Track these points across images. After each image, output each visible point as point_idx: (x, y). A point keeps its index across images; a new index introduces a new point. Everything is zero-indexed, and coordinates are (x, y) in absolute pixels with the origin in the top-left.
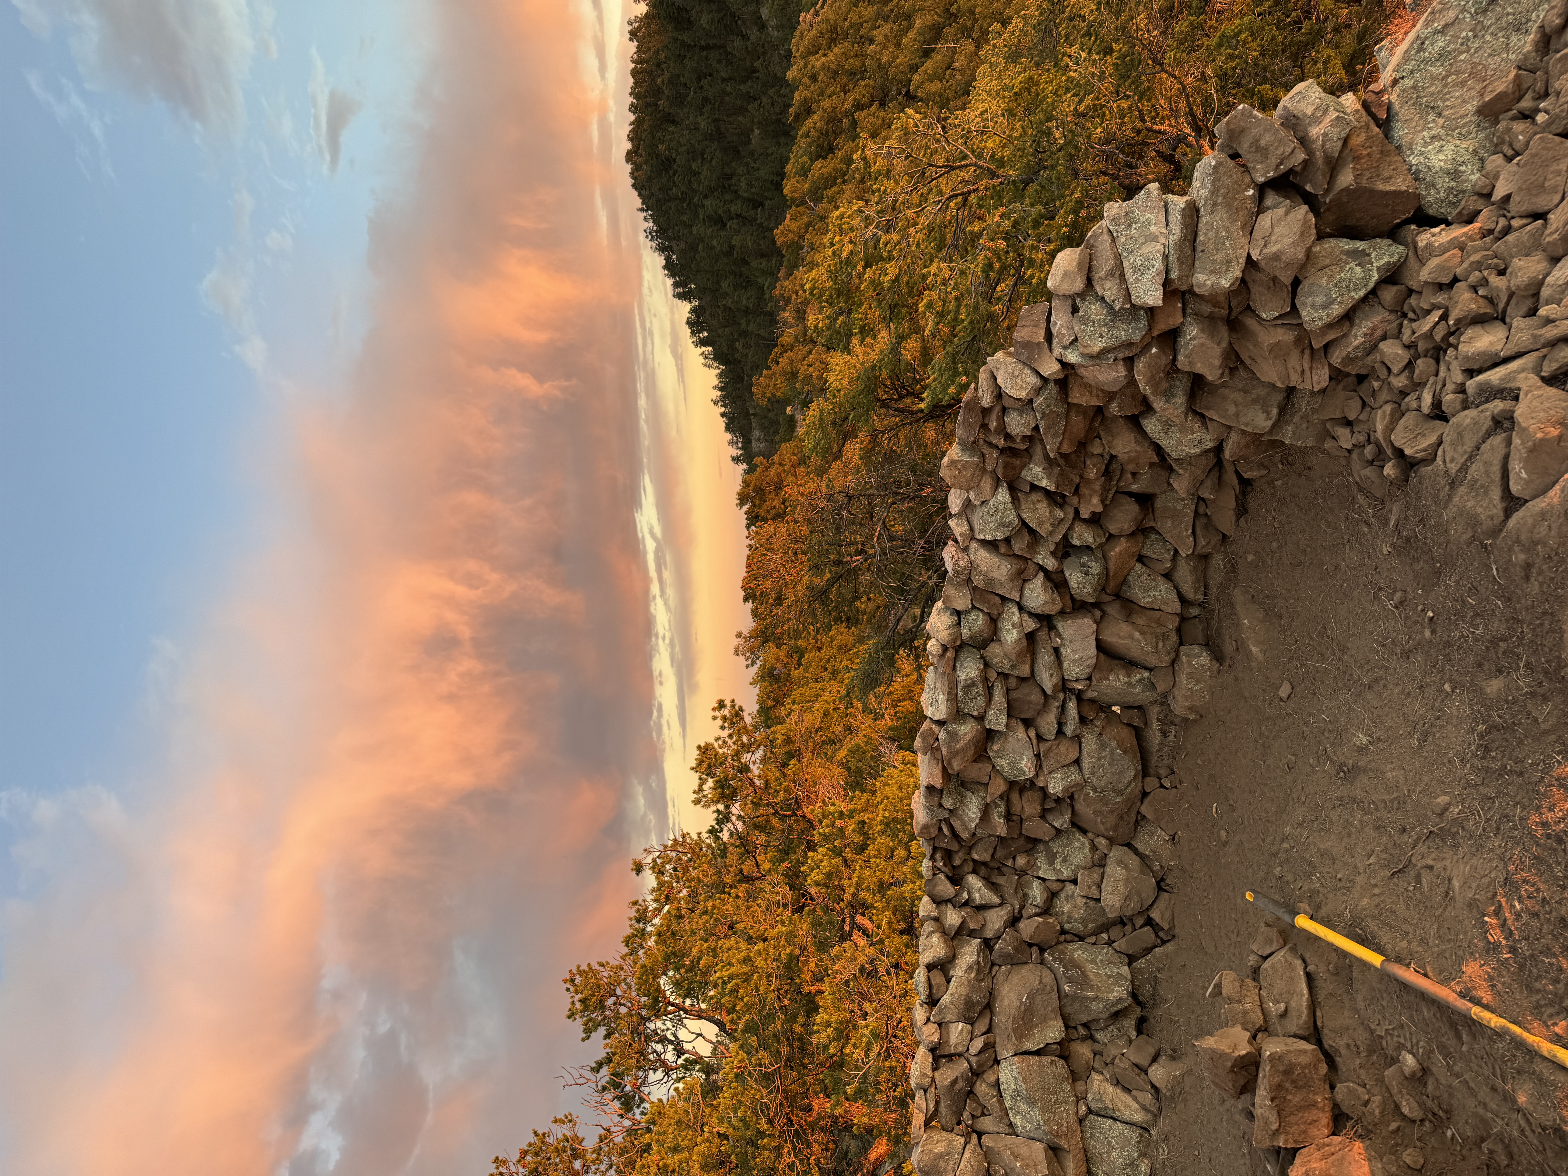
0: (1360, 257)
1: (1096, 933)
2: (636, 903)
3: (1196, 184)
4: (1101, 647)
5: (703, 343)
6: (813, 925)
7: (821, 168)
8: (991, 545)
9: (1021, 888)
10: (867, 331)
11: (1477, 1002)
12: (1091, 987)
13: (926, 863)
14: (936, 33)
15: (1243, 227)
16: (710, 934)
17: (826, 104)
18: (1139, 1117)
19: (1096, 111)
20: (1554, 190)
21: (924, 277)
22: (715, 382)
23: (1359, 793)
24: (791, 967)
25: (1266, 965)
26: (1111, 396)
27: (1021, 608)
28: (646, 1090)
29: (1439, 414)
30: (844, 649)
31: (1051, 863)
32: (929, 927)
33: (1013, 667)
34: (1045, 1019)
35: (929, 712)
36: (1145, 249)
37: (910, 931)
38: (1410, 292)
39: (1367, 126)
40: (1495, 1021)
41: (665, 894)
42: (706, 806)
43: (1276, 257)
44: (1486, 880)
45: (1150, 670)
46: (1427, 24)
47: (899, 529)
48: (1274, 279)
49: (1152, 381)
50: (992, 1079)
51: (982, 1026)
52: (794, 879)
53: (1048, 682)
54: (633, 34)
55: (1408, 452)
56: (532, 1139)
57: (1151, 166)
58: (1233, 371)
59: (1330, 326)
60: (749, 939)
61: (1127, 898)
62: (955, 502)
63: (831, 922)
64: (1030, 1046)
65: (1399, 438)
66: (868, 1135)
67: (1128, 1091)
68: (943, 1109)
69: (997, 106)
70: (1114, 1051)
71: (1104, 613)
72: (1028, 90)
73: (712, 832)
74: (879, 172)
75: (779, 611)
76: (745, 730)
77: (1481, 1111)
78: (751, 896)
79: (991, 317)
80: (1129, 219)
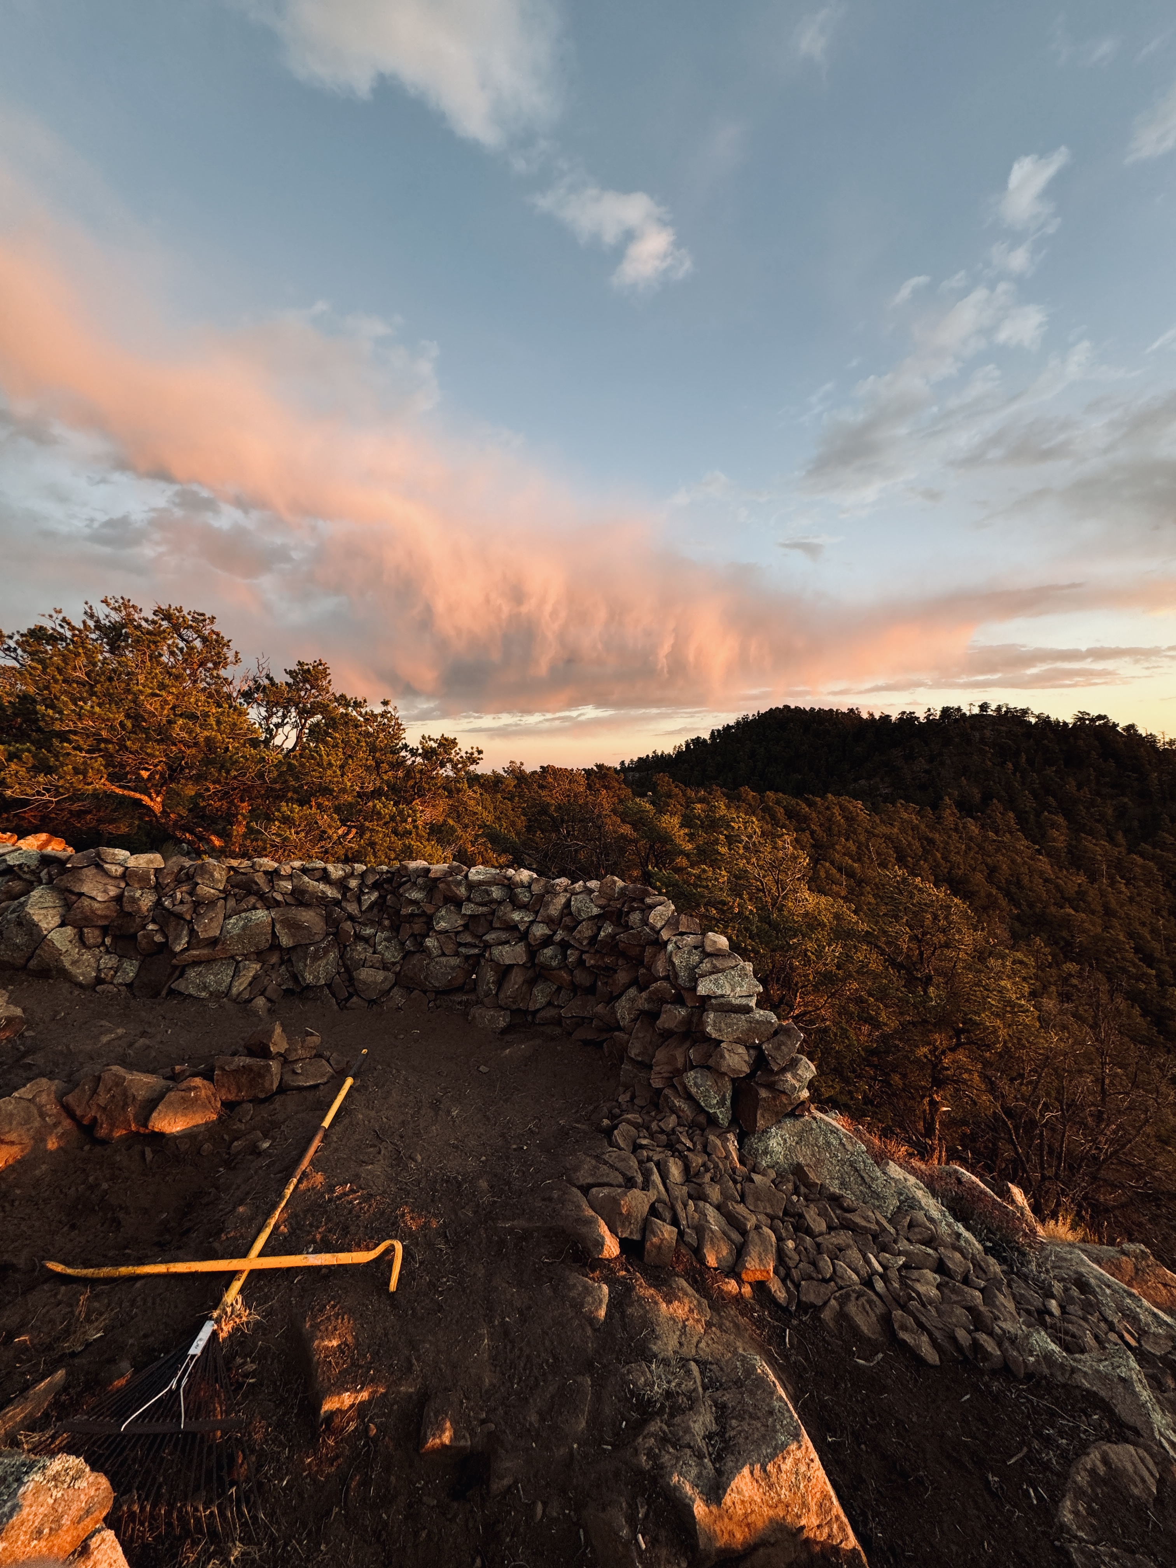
0: (722, 1103)
1: (345, 965)
2: (365, 701)
3: (762, 1012)
4: (510, 967)
5: (687, 745)
6: (350, 804)
7: (780, 812)
8: (568, 904)
9: (371, 923)
10: (691, 837)
11: (300, 1181)
12: (312, 962)
13: (385, 868)
14: (851, 874)
15: (738, 1038)
16: (346, 743)
17: (814, 815)
18: (234, 991)
19: (808, 962)
20: (756, 1206)
21: (720, 868)
22: (666, 753)
23: (423, 1112)
24: (325, 791)
25: (324, 1062)
26: (649, 969)
27: (532, 923)
28: (255, 706)
29: (636, 1147)
30: (513, 824)
31: (385, 940)
32: (348, 869)
33: (499, 918)
34: (293, 936)
35: (473, 870)
36: (727, 985)
37: (347, 860)
38: (703, 1130)
39: (792, 1104)
40: (288, 1192)
41: (370, 718)
42: (421, 743)
43: (722, 1056)
44: (371, 1184)
45: (497, 994)
46: (845, 1135)
47: (582, 856)
48: (711, 1056)
49: (657, 990)
50: (258, 906)
51: (290, 900)
52: (377, 793)
53: (490, 937)
54: (851, 710)
55: (616, 1132)
56: (226, 639)
57: (775, 992)
58: (661, 1035)
59: (685, 1087)
60: (342, 767)
61: (365, 983)
62: (593, 884)
63: (351, 814)
64: (278, 926)
65: (623, 1126)
66: (225, 835)
67: (250, 984)
68: (240, 877)
69: (810, 907)
70: (274, 976)
71: (528, 968)
72: (819, 925)
73: (406, 746)
74: (776, 843)
75: (535, 786)
76: (465, 766)
77: (234, 1187)
78: (368, 768)
79: (698, 905)
80: (743, 975)
